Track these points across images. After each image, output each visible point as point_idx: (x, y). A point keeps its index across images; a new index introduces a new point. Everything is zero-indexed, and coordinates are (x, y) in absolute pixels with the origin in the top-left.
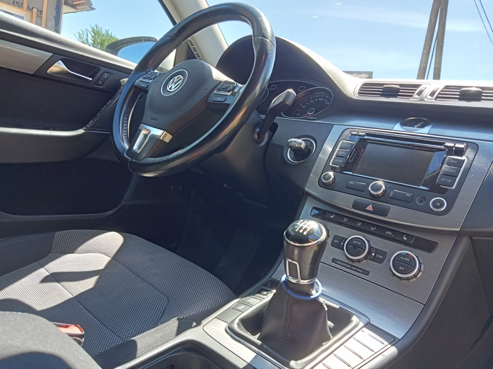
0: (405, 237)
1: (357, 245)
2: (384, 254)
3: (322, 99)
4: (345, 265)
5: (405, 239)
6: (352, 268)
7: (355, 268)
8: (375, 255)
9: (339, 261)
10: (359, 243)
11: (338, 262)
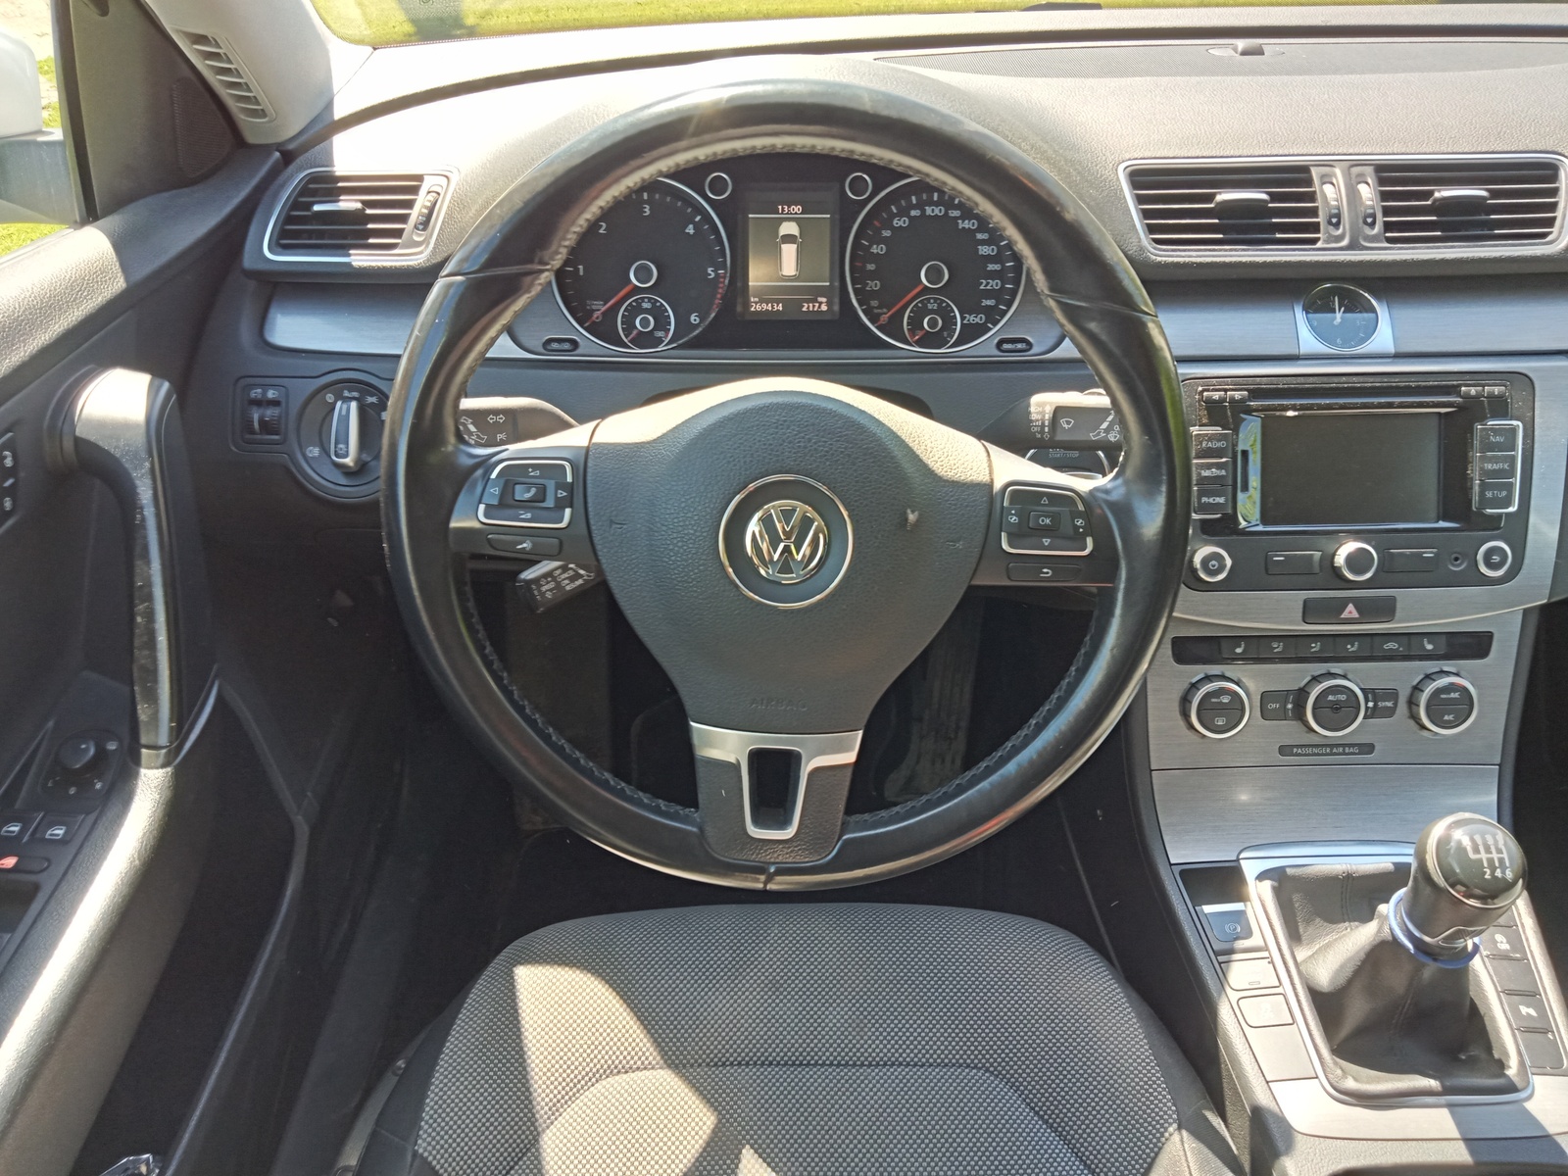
0: (1429, 643)
1: (1337, 702)
2: (1393, 695)
3: (938, 211)
4: (1316, 751)
5: (1429, 647)
6: (1335, 750)
7: (1341, 750)
8: (1375, 705)
9: (1298, 746)
10: (1343, 697)
11: (1295, 750)
